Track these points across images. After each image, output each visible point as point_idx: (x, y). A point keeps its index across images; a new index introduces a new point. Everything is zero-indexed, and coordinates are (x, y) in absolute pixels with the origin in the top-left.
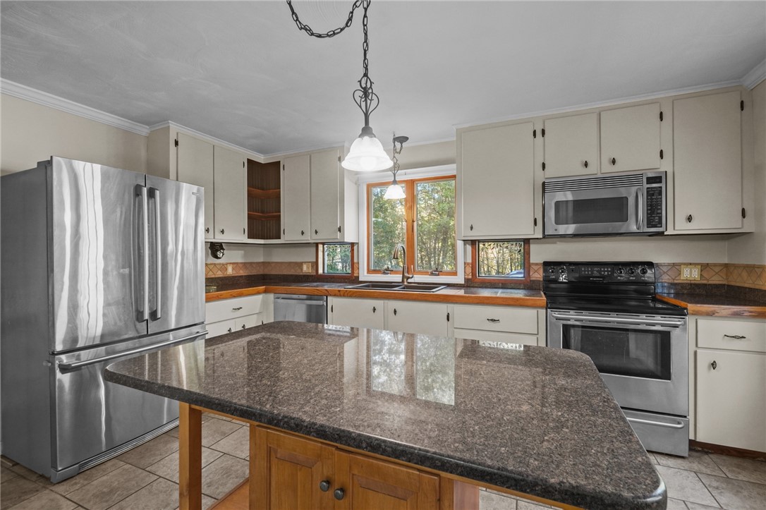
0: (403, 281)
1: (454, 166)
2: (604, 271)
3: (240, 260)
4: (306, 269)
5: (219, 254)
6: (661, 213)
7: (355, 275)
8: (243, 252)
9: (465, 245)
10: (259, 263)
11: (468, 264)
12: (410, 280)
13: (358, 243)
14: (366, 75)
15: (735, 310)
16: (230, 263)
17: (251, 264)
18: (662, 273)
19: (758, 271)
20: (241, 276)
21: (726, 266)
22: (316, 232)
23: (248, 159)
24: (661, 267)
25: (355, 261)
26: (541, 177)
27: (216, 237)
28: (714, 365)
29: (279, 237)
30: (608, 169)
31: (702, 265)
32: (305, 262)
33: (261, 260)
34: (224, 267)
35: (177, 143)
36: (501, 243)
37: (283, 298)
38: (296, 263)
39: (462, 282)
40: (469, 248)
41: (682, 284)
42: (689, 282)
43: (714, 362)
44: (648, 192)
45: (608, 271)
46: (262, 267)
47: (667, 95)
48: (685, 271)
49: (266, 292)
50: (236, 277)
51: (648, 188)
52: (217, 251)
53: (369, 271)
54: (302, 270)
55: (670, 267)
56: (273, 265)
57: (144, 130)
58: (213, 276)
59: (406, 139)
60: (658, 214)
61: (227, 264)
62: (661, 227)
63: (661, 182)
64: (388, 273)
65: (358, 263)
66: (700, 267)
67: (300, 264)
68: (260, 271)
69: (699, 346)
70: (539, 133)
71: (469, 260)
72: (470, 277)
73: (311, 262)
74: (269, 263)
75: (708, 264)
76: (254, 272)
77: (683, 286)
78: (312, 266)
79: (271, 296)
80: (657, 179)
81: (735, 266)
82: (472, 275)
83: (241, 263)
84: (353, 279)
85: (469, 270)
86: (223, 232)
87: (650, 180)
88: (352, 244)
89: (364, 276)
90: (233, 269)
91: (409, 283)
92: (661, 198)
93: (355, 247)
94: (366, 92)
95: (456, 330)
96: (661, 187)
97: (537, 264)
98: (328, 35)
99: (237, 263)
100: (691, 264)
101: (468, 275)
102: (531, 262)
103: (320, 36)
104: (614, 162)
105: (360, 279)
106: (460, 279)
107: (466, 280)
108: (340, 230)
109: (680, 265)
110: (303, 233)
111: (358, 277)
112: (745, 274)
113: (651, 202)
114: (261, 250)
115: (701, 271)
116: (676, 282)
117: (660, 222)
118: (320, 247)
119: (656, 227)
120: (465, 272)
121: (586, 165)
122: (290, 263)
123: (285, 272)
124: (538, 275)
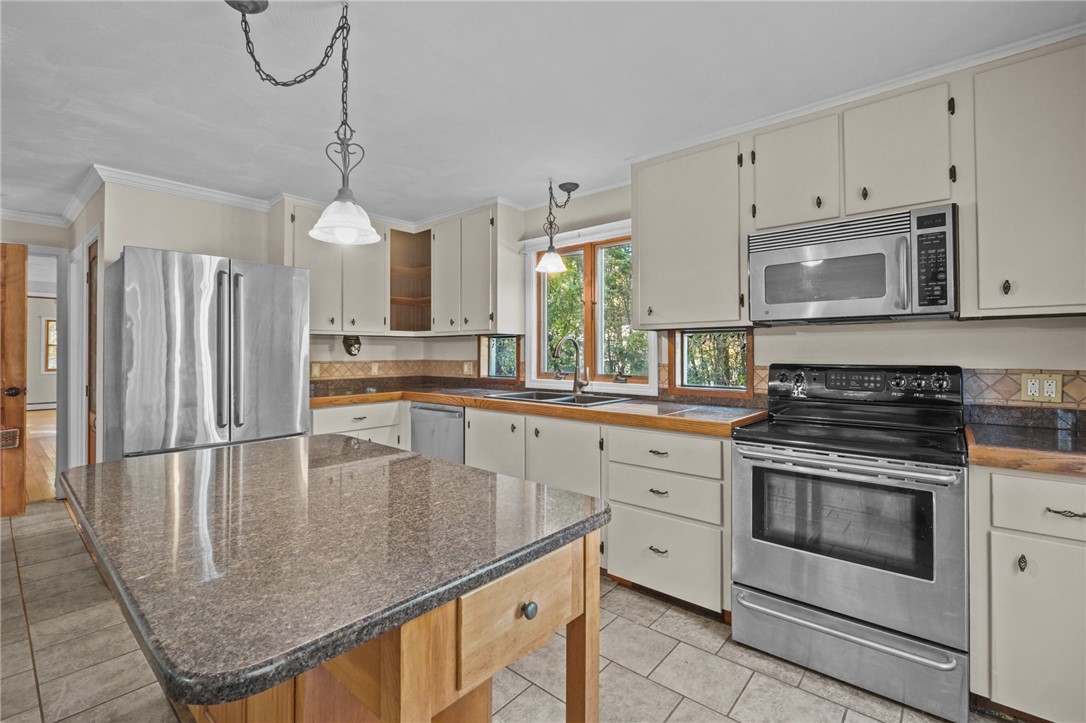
0: (575, 391)
1: (628, 222)
2: (869, 382)
3: (390, 357)
4: (468, 371)
5: (354, 350)
6: (945, 279)
7: (521, 379)
8: (393, 347)
9: (659, 337)
10: (418, 361)
11: (664, 366)
12: (586, 389)
13: (524, 336)
14: (344, 123)
15: (1064, 461)
16: (376, 362)
17: (406, 362)
18: (984, 387)
20: (391, 378)
22: (466, 321)
23: (392, 230)
24: (981, 376)
25: (522, 360)
26: (750, 227)
27: (345, 329)
28: (1022, 563)
29: (429, 328)
30: (857, 207)
31: (1065, 374)
32: (466, 361)
33: (421, 357)
34: (367, 365)
35: (293, 218)
36: (717, 335)
37: (421, 408)
38: (457, 362)
39: (655, 393)
40: (665, 341)
41: (1025, 408)
42: (1039, 405)
43: (1023, 557)
44: (920, 243)
45: (875, 382)
46: (422, 367)
47: (961, 67)
48: (1030, 384)
49: (402, 398)
50: (383, 378)
51: (919, 236)
52: (351, 345)
53: (540, 374)
54: (463, 371)
55: (999, 377)
56: (433, 364)
57: (263, 206)
58: (352, 377)
59: (575, 186)
60: (940, 281)
61: (371, 362)
62: (946, 304)
63: (944, 224)
64: (560, 378)
65: (524, 363)
66: (1059, 377)
67: (460, 364)
68: (420, 372)
69: (995, 524)
70: (747, 159)
71: (665, 361)
72: (666, 386)
73: (473, 361)
74: (429, 361)
75: (1078, 372)
76: (410, 373)
77: (1025, 411)
78: (474, 367)
79: (408, 404)
80: (938, 219)
82: (669, 384)
83: (392, 361)
84: (516, 385)
85: (665, 375)
86: (353, 322)
87: (923, 222)
88: (519, 337)
89: (532, 380)
90: (380, 369)
91: (583, 392)
92: (945, 253)
93: (522, 341)
94: (344, 143)
95: (611, 464)
96: (944, 233)
97: (764, 368)
98: (296, 82)
99: (385, 362)
100: (1041, 371)
101: (663, 383)
102: (756, 364)
103: (285, 84)
104: (865, 194)
105: (527, 386)
106: (651, 390)
107: (662, 391)
108: (492, 317)
109: (1020, 372)
110: (452, 322)
111: (524, 383)
113: (927, 260)
114: (421, 344)
115: (1063, 385)
116: (1011, 403)
117: (944, 295)
118: (484, 341)
119: (937, 304)
120: (659, 378)
121: (819, 203)
122: (451, 361)
123: (446, 374)
124: (763, 386)
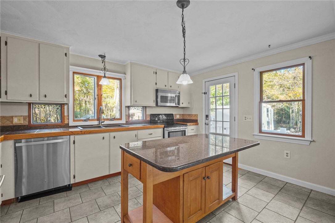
0: (99, 124)
4: (17, 121)
7: (66, 123)
12: (103, 123)
19: (191, 115)
21: (183, 114)
22: (45, 96)
25: (66, 114)
26: (155, 87)
32: (16, 116)
36: (136, 107)
40: (127, 109)
49: (5, 139)
51: (178, 95)
53: (75, 121)
54: (12, 122)
55: (175, 115)
60: (179, 102)
66: (179, 115)
67: (10, 118)
70: (155, 73)
73: (23, 116)
78: (25, 119)
81: (185, 115)
82: (128, 120)
85: (127, 117)
88: (63, 105)
89: (72, 123)
92: (179, 98)
93: (66, 107)
95: (138, 140)
97: (148, 115)
104: (171, 87)
105: (70, 125)
107: (126, 122)
108: (66, 96)
110: (31, 95)
112: (188, 116)
116: (176, 119)
118: (32, 105)
119: (179, 105)
121: (166, 86)
124: (149, 119)
